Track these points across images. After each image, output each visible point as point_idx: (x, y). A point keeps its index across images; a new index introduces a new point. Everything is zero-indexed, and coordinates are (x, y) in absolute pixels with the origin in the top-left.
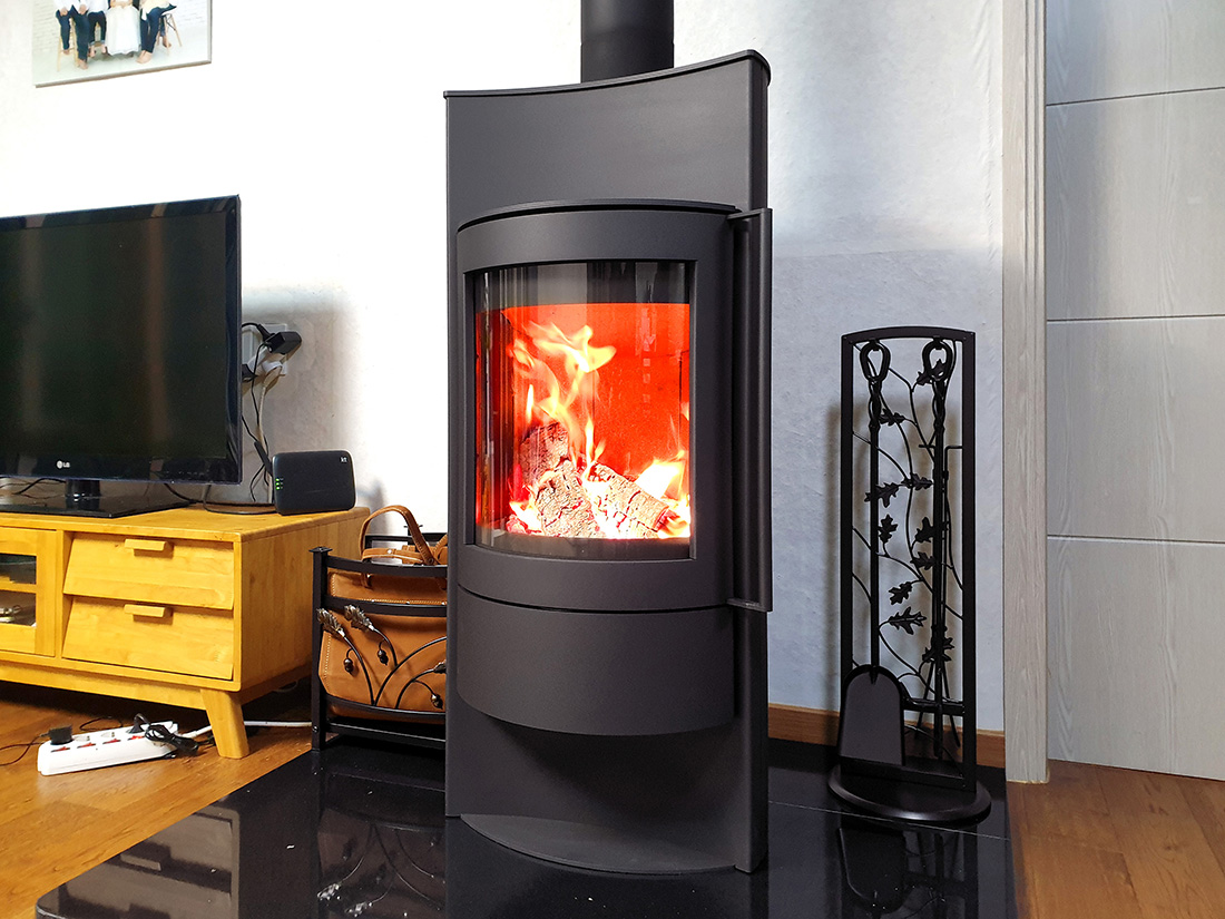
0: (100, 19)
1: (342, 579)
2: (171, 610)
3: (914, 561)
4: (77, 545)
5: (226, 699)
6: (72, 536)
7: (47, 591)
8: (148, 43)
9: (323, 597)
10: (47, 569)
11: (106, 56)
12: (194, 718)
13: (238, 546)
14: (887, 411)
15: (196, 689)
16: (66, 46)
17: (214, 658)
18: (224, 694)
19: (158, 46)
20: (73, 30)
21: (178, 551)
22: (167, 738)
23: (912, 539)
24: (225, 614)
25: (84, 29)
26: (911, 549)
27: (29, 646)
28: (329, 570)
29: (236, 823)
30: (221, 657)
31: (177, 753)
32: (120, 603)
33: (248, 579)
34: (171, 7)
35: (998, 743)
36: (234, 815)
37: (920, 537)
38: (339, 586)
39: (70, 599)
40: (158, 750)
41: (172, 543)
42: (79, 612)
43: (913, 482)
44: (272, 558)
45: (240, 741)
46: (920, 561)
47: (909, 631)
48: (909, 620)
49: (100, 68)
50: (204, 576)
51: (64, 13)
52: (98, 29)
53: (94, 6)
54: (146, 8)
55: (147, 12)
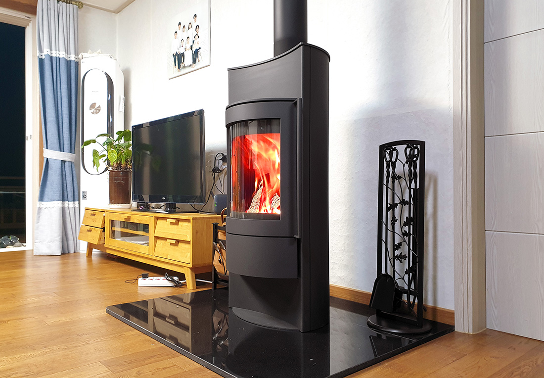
0: (183, 55)
1: (221, 233)
2: (178, 241)
3: (403, 234)
4: (159, 221)
5: (189, 270)
6: (158, 218)
7: (151, 234)
8: (194, 62)
9: (216, 239)
10: (151, 228)
11: (184, 67)
12: (182, 276)
13: (191, 221)
14: (397, 176)
15: (182, 267)
16: (175, 65)
17: (186, 257)
18: (189, 269)
19: (197, 62)
20: (177, 60)
21: (180, 223)
22: (173, 281)
23: (402, 225)
24: (188, 242)
25: (179, 58)
26: (401, 229)
27: (147, 252)
28: (218, 230)
29: (191, 310)
30: (188, 256)
32: (165, 239)
33: (195, 233)
34: (200, 48)
35: (451, 314)
36: (190, 307)
37: (405, 224)
38: (221, 236)
39: (157, 238)
40: (170, 284)
41: (178, 220)
42: (159, 241)
43: (403, 202)
44: (205, 227)
45: (193, 284)
46: (405, 234)
47: (401, 262)
48: (401, 257)
49: (183, 71)
50: (185, 231)
51: (174, 55)
52: (183, 58)
53: (181, 51)
54: (194, 49)
55: (194, 51)
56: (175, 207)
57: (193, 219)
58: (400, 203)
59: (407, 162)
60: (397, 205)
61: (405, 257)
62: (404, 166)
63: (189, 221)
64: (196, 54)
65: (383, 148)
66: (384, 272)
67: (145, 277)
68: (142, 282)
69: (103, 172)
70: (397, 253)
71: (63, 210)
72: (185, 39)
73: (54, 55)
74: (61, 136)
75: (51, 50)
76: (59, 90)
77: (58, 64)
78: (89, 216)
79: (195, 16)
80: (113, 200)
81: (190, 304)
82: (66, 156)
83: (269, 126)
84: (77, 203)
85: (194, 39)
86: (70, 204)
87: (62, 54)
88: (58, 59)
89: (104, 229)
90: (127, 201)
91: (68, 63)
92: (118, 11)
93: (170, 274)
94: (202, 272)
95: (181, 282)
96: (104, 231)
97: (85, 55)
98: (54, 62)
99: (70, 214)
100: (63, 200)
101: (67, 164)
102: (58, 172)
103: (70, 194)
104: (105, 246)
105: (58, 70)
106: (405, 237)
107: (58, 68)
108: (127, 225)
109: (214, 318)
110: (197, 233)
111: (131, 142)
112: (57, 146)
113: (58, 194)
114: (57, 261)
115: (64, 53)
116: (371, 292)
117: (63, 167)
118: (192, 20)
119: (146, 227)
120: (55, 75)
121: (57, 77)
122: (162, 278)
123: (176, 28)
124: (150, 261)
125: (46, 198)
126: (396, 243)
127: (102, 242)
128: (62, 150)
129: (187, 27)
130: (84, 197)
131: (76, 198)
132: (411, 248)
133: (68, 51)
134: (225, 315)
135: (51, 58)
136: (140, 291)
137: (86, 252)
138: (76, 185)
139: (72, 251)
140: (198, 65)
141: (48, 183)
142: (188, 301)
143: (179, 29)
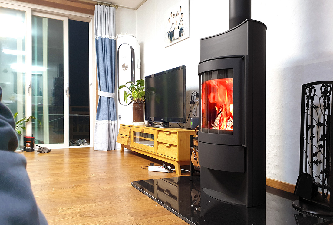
0: (173, 32)
2: (170, 145)
3: (319, 146)
4: (160, 133)
6: (159, 131)
7: (156, 140)
8: (180, 36)
9: (192, 145)
11: (174, 39)
12: (173, 166)
13: (178, 133)
15: (173, 161)
16: (169, 39)
17: (175, 155)
18: (177, 162)
19: (182, 36)
20: (170, 35)
21: (172, 134)
22: (168, 169)
23: (318, 140)
24: (176, 146)
26: (318, 143)
27: (153, 151)
28: (194, 140)
29: (178, 187)
31: (169, 172)
32: (163, 143)
33: (180, 140)
34: (183, 27)
36: (177, 185)
37: (321, 140)
38: (195, 143)
39: (159, 143)
40: (166, 171)
41: (170, 133)
42: (160, 145)
43: (319, 124)
44: (186, 137)
45: (179, 171)
46: (320, 146)
47: (317, 165)
48: (317, 162)
49: (174, 42)
50: (174, 139)
51: (168, 32)
52: (173, 34)
53: (172, 30)
54: (180, 28)
55: (180, 29)
56: (168, 125)
57: (179, 132)
58: (317, 125)
59: (322, 97)
60: (314, 126)
61: (320, 162)
62: (320, 99)
63: (176, 133)
64: (181, 31)
65: (304, 87)
66: (304, 172)
67: (152, 165)
68: (150, 168)
69: (129, 104)
70: (315, 159)
71: (109, 125)
72: (175, 22)
73: (103, 37)
74: (107, 83)
75: (102, 34)
76: (106, 57)
77: (105, 42)
78: (122, 129)
79: (181, 7)
80: (135, 120)
81: (177, 184)
82: (110, 95)
83: (225, 74)
84: (116, 121)
85: (180, 22)
86: (112, 122)
87: (107, 36)
88: (105, 39)
89: (130, 136)
90: (142, 121)
91: (110, 41)
92: (136, 8)
93: (166, 164)
94: (185, 165)
95: (173, 170)
96: (130, 138)
97: (119, 36)
98: (103, 41)
99: (112, 128)
100: (109, 120)
101: (110, 99)
102: (106, 104)
103: (112, 117)
104: (131, 146)
105: (105, 46)
106: (321, 148)
107: (105, 44)
108: (142, 135)
109: (192, 194)
110: (181, 140)
111: (144, 86)
112: (105, 89)
113: (106, 116)
114: (106, 154)
115: (108, 35)
116: (295, 185)
117: (109, 101)
118: (178, 10)
119: (152, 136)
120: (104, 48)
121: (105, 50)
122: (162, 166)
123: (169, 16)
124: (155, 156)
125: (100, 118)
126: (314, 152)
127: (129, 144)
128: (108, 91)
129: (176, 15)
130: (120, 118)
131: (116, 119)
132: (325, 156)
133: (110, 34)
134: (198, 192)
135: (102, 38)
136: (149, 174)
137: (120, 150)
138: (115, 111)
139: (113, 149)
140: (182, 37)
141: (101, 110)
142: (176, 181)
143: (171, 17)
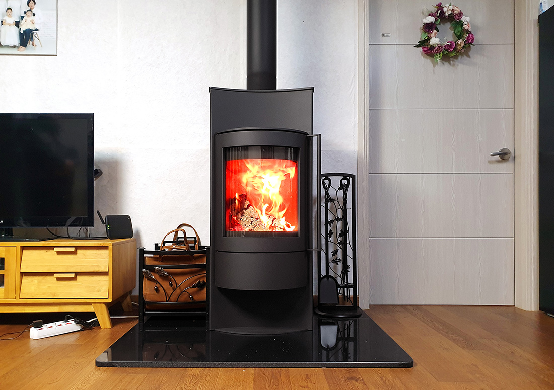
3: (339, 243)
7: (13, 270)
8: (23, 43)
9: (143, 265)
10: (10, 263)
13: (110, 247)
14: (330, 198)
15: (89, 304)
17: (99, 291)
19: (29, 45)
26: (338, 239)
27: (2, 296)
30: (102, 291)
31: (84, 329)
32: (46, 274)
34: (37, 30)
37: (340, 236)
39: (26, 274)
41: (77, 248)
42: (26, 280)
43: (338, 219)
47: (337, 264)
48: (337, 261)
54: (24, 27)
55: (23, 29)
59: (340, 189)
61: (340, 260)
62: (337, 192)
64: (27, 35)
67: (37, 325)
68: (36, 333)
106: (341, 245)
